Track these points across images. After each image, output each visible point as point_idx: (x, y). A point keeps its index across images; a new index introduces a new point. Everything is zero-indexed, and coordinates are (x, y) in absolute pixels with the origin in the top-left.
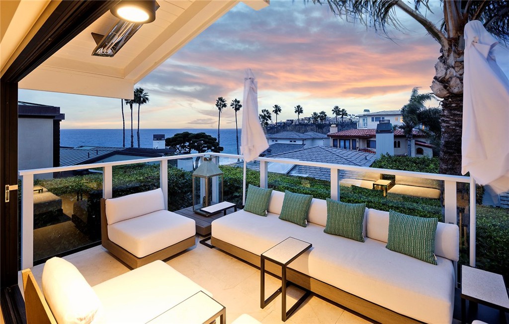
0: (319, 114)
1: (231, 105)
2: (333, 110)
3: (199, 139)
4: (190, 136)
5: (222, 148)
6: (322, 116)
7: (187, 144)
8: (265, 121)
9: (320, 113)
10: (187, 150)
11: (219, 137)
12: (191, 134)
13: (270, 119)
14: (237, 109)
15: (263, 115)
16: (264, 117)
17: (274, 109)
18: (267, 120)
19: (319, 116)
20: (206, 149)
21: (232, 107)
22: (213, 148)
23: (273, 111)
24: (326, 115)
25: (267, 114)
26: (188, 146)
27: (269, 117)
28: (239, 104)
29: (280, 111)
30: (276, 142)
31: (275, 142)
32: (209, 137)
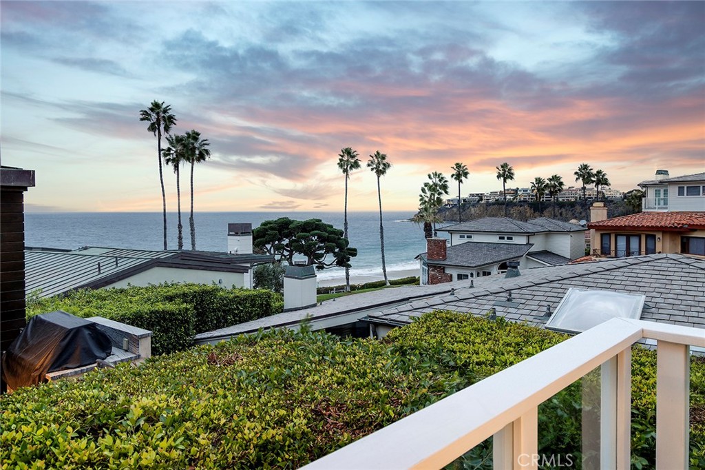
0: (547, 182)
1: (369, 165)
2: (576, 173)
3: (309, 232)
4: (291, 226)
5: (355, 250)
6: (555, 186)
7: (286, 241)
8: (436, 196)
9: (550, 180)
10: (286, 253)
11: (346, 229)
12: (293, 221)
13: (446, 193)
14: (380, 172)
15: (431, 183)
16: (433, 188)
17: (455, 172)
18: (440, 194)
19: (547, 186)
20: (323, 252)
21: (370, 168)
22: (337, 250)
23: (452, 176)
24: (561, 184)
25: (440, 181)
26: (287, 245)
27: (445, 187)
28: (384, 161)
29: (466, 174)
30: (469, 240)
31: (465, 240)
32: (329, 229)
